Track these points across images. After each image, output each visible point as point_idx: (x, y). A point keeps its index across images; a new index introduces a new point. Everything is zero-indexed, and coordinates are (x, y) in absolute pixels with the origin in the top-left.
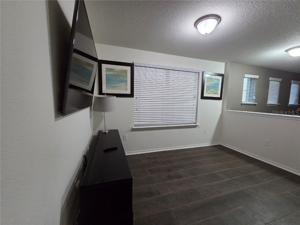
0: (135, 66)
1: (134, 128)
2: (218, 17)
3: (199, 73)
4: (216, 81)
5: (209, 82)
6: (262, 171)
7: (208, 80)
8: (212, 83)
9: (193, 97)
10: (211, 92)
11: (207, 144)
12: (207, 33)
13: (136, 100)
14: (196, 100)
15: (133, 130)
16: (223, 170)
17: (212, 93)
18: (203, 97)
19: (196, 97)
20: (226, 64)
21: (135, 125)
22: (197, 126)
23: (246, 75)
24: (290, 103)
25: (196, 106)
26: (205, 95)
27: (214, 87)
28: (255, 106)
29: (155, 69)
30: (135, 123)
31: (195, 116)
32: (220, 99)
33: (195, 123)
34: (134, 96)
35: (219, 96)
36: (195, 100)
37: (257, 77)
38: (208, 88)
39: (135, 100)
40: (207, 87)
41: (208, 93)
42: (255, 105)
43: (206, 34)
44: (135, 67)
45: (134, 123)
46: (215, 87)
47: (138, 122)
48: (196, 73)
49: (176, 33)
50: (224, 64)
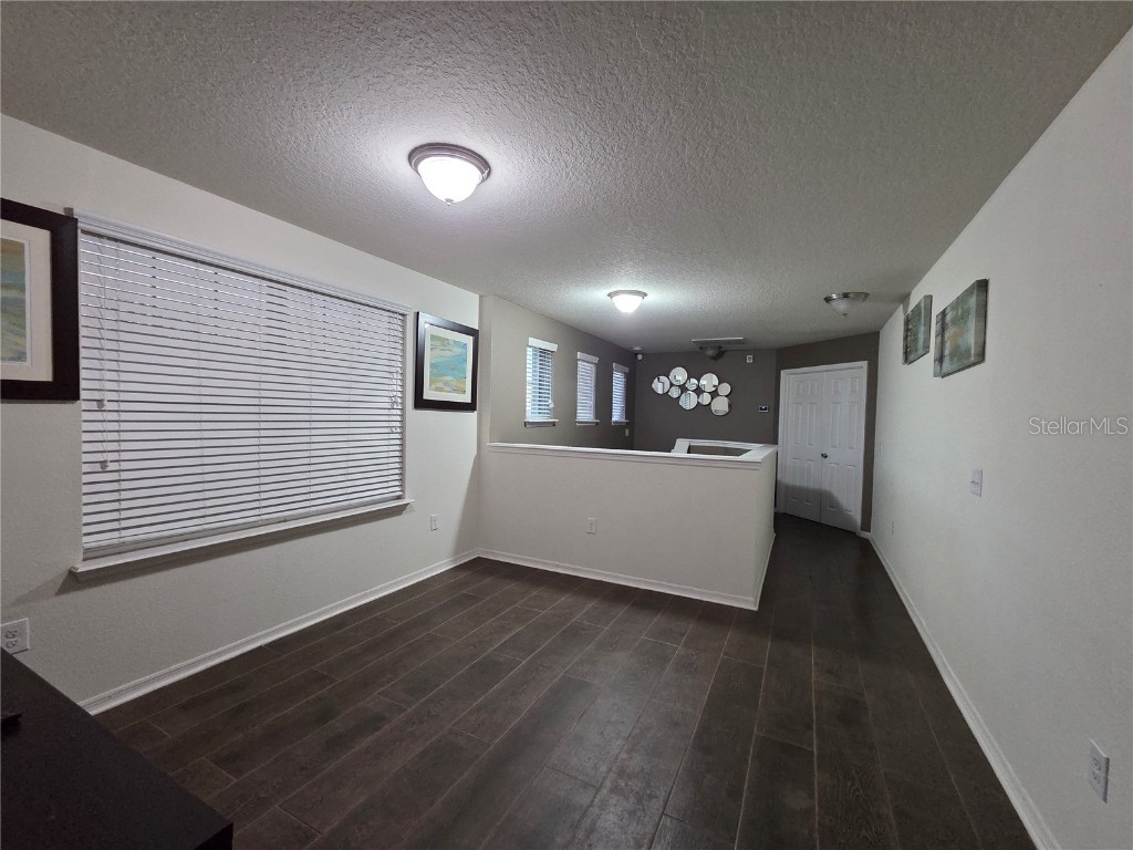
0: (84, 232)
1: (82, 568)
2: (483, 164)
3: (403, 315)
4: (458, 350)
5: (437, 352)
6: (590, 605)
7: (434, 343)
8: (448, 353)
9: (387, 400)
10: (446, 383)
11: (442, 565)
12: (451, 201)
13: (99, 416)
14: (399, 412)
15: (74, 581)
16: (507, 637)
17: (449, 389)
18: (421, 403)
19: (399, 400)
20: (481, 297)
21: (90, 555)
22: (407, 505)
23: (533, 341)
24: (614, 419)
25: (398, 436)
26: (428, 394)
27: (453, 369)
28: (553, 428)
29: (211, 270)
30: (89, 542)
31: (398, 471)
32: (470, 407)
33: (399, 498)
34: (83, 394)
35: (467, 398)
36: (394, 412)
37: (553, 347)
38: (435, 371)
39: (86, 416)
40: (432, 365)
41: (437, 389)
42: (554, 424)
43: (448, 200)
44: (82, 238)
45: (85, 539)
46: (454, 367)
47: (116, 534)
48: (392, 315)
49: (332, 155)
50: (476, 297)
